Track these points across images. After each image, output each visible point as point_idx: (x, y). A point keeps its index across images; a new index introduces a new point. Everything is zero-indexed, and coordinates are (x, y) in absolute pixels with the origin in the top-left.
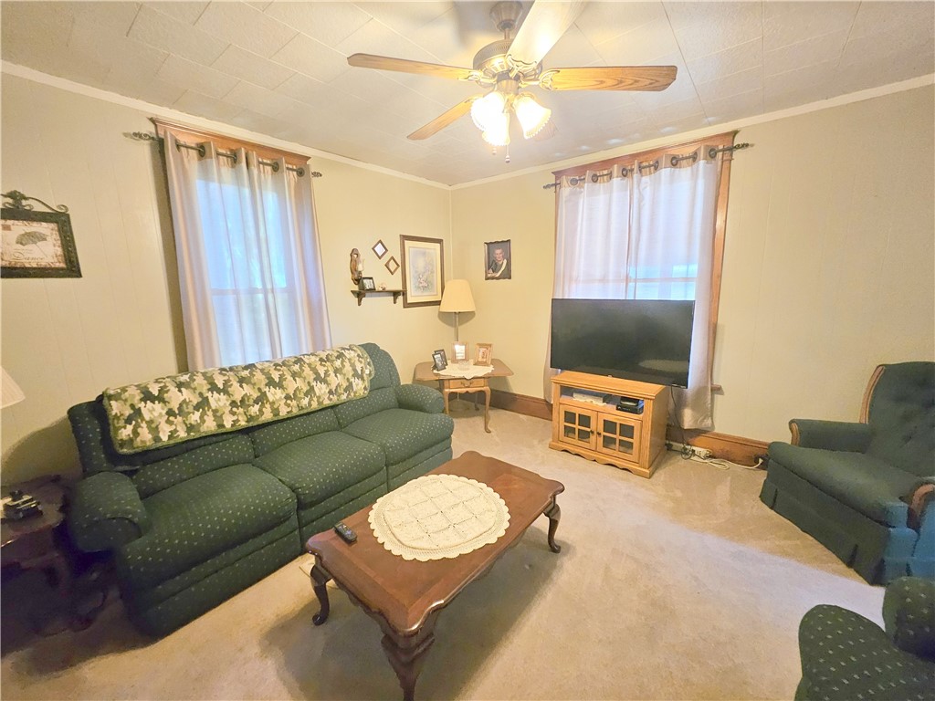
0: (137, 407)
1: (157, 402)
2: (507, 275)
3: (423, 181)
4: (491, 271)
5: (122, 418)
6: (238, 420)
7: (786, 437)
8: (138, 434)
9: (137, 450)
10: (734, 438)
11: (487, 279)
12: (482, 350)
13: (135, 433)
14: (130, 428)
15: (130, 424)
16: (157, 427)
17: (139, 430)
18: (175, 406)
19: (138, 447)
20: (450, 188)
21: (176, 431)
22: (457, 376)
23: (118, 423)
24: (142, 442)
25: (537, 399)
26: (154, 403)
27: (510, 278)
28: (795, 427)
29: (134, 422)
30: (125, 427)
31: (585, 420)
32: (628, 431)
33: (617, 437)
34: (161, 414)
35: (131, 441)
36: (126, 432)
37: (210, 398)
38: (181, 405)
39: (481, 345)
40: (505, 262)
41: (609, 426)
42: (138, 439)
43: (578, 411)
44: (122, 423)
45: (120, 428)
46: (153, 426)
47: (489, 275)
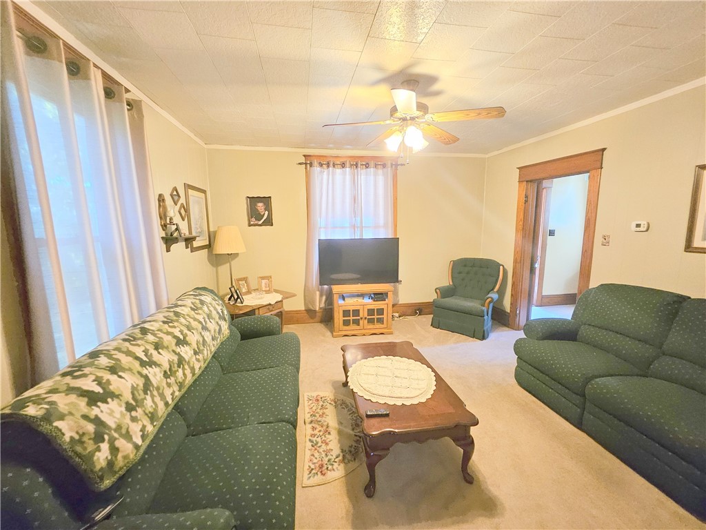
0: (93, 417)
1: (109, 400)
2: (269, 222)
3: (192, 135)
4: (253, 219)
5: (85, 439)
6: (174, 392)
7: (434, 296)
8: (117, 450)
9: (121, 473)
10: (408, 304)
11: (250, 225)
12: (264, 281)
13: (114, 450)
14: (105, 446)
15: (103, 440)
16: (128, 432)
17: (117, 444)
18: (128, 396)
19: (121, 468)
20: (205, 146)
21: (144, 427)
22: (265, 303)
23: (85, 449)
24: (125, 457)
25: (300, 311)
26: (107, 403)
27: (272, 225)
28: (438, 290)
29: (106, 437)
30: (99, 449)
31: (356, 312)
32: (381, 311)
33: (376, 317)
34: (121, 412)
35: (111, 464)
36: (102, 456)
37: (148, 375)
38: (133, 394)
39: (263, 278)
40: (267, 213)
41: (371, 312)
42: (120, 456)
43: (351, 308)
44: (90, 446)
45: (92, 454)
46: (124, 431)
47: (252, 223)
